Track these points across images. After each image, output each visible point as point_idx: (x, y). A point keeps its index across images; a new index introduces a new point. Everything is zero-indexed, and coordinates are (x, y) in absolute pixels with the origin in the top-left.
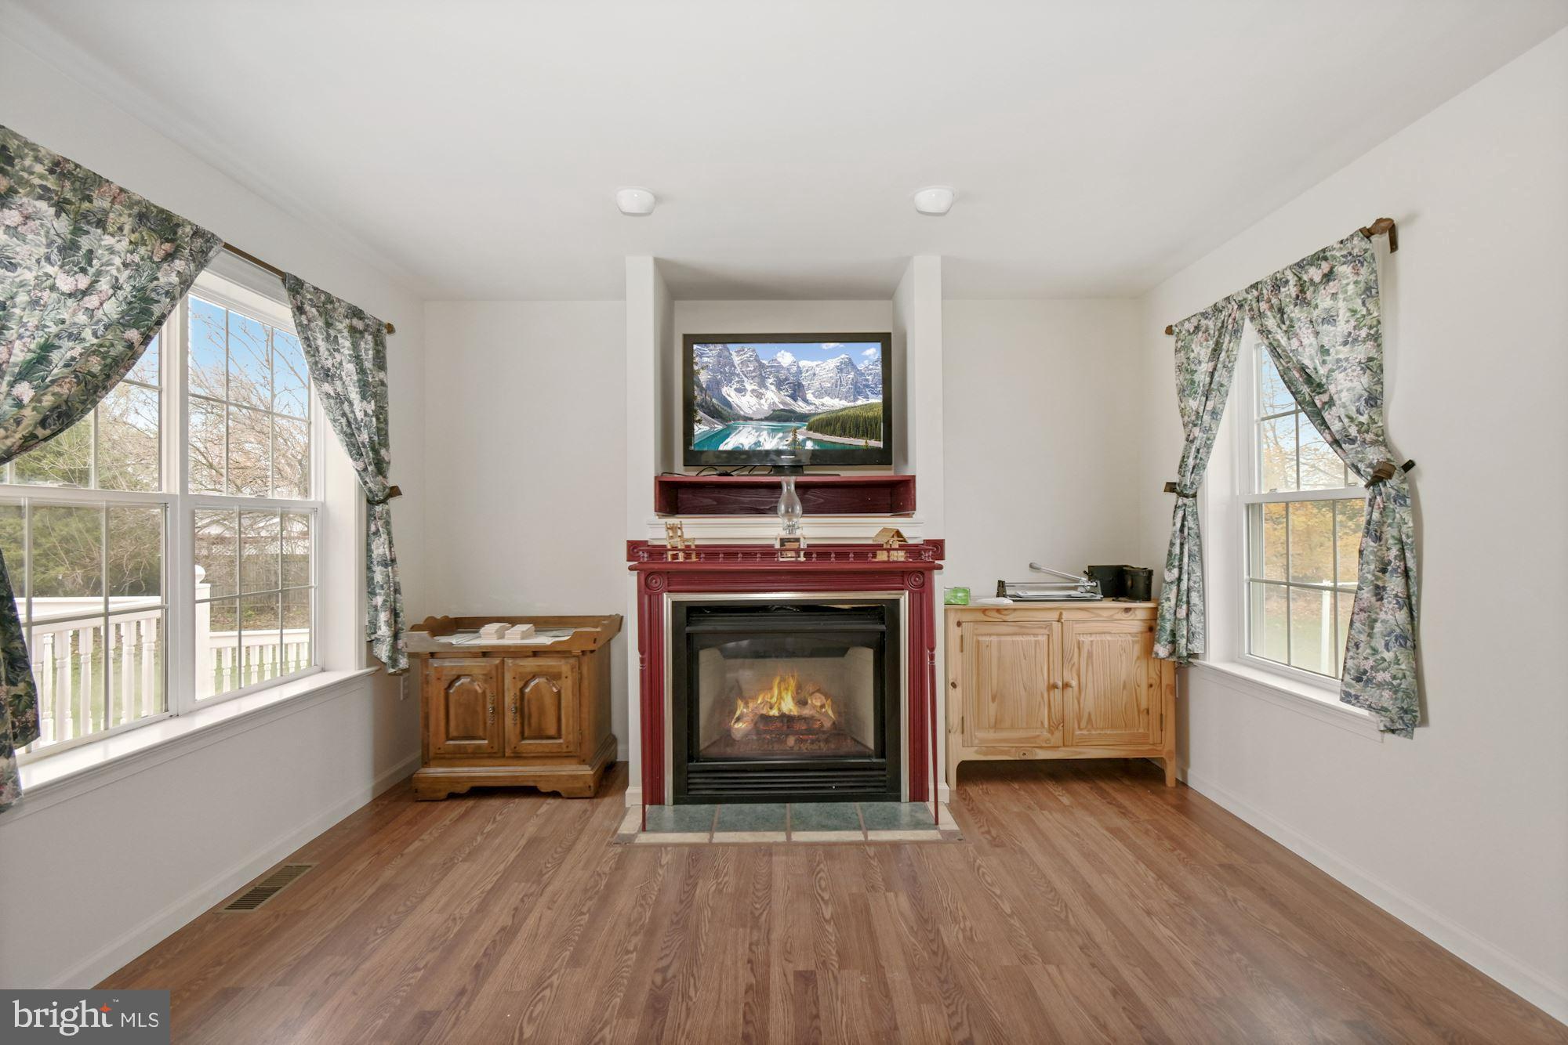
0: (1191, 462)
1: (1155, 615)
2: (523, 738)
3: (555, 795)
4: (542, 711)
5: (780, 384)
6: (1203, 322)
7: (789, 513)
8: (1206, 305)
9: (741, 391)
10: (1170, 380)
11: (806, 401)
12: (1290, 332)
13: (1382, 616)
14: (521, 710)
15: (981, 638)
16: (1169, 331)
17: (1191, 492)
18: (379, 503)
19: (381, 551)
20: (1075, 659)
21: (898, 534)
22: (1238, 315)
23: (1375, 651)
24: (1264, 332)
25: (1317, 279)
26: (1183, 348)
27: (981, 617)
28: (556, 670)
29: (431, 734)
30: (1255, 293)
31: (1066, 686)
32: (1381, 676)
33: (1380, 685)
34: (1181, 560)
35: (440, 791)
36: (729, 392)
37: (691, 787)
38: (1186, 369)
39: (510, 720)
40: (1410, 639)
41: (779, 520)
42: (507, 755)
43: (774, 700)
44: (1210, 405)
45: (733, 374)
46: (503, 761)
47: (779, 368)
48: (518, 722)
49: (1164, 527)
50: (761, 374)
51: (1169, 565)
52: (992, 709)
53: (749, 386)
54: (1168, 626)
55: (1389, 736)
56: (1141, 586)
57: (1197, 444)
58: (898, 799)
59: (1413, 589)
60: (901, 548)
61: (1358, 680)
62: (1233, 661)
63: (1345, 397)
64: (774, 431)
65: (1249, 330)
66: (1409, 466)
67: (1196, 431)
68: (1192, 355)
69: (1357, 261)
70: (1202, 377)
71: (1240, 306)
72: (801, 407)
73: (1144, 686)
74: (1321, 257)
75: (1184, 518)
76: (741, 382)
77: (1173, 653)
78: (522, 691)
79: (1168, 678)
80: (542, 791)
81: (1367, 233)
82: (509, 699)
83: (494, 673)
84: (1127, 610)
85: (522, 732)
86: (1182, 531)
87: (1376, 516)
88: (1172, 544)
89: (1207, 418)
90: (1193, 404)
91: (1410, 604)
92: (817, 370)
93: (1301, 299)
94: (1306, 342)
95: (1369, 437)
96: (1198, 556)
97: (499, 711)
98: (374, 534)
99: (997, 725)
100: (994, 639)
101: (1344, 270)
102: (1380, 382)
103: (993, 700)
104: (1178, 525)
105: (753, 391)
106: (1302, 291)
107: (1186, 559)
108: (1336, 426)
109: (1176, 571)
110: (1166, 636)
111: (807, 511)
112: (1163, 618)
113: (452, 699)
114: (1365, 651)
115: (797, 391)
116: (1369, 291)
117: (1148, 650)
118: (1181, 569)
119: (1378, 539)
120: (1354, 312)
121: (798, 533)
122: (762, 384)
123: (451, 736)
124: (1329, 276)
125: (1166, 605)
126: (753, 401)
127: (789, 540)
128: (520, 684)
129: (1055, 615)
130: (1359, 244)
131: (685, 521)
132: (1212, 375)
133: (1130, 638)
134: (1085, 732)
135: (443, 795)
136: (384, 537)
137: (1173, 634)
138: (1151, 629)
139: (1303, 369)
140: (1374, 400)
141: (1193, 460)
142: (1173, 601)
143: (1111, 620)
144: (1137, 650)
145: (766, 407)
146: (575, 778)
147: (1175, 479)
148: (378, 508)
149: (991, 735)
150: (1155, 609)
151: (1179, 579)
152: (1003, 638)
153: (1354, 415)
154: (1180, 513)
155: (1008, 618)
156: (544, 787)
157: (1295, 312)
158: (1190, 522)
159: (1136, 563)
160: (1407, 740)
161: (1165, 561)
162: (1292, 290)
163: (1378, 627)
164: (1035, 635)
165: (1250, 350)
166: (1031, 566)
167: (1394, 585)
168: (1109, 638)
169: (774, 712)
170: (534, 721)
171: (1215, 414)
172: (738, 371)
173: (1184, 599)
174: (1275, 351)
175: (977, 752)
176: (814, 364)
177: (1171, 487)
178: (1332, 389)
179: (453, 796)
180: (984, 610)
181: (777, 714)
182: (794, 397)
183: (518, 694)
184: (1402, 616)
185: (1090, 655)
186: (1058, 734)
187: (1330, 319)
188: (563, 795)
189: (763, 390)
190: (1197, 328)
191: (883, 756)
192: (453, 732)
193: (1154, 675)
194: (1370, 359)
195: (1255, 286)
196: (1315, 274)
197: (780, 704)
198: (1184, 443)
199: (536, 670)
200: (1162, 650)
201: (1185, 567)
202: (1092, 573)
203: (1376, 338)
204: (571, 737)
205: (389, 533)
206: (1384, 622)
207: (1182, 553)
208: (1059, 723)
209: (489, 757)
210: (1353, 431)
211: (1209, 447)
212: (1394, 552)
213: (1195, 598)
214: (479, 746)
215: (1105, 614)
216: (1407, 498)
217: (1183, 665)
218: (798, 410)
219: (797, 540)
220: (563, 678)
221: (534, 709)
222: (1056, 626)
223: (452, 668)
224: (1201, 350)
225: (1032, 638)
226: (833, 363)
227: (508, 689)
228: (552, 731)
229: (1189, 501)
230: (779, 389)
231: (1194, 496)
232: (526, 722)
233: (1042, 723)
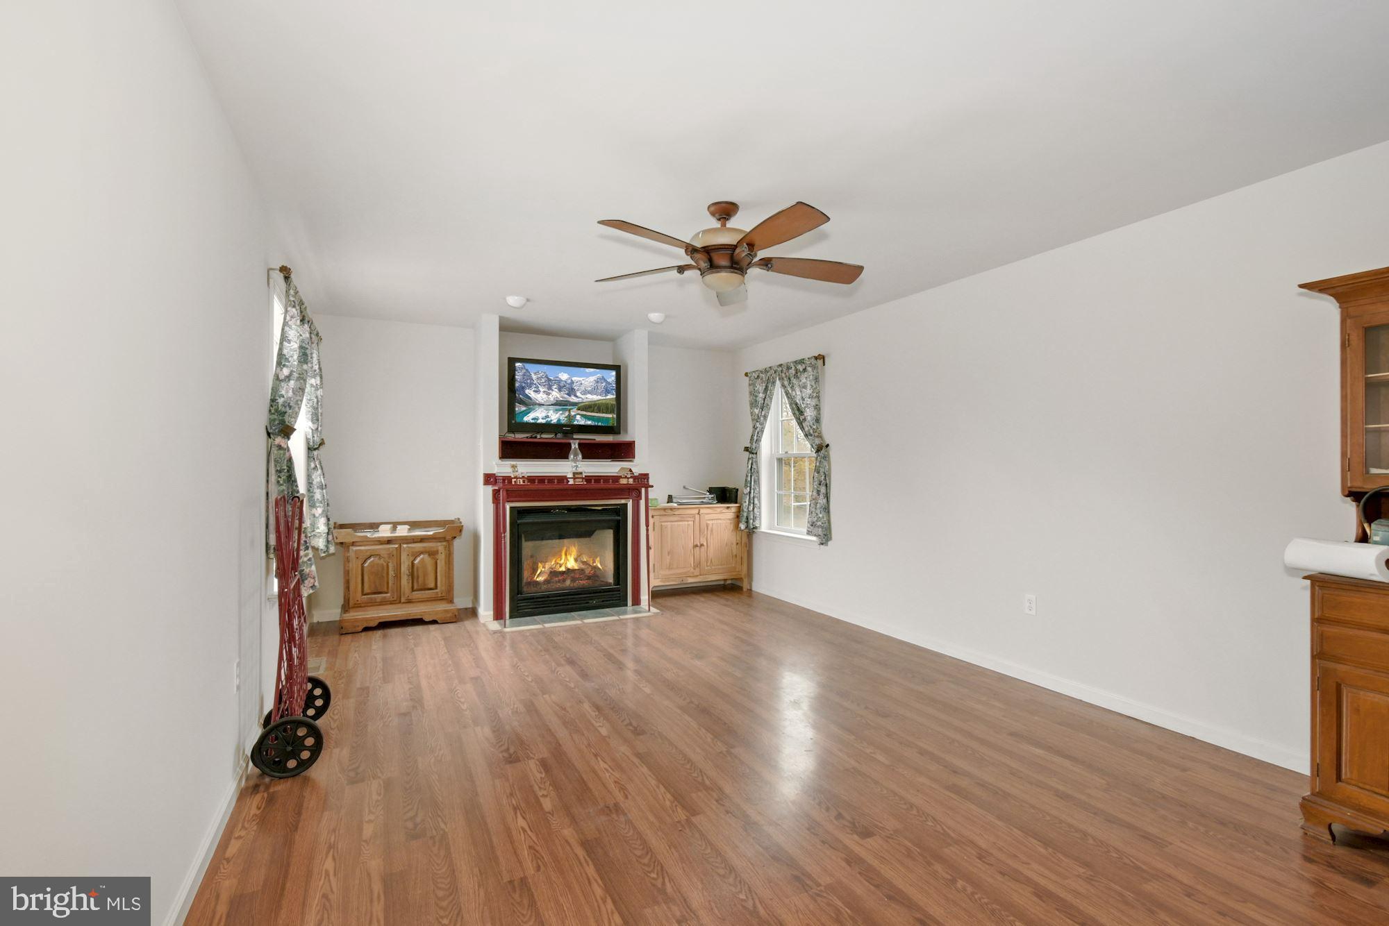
0: (755, 438)
1: (740, 510)
2: (413, 590)
3: (434, 622)
4: (425, 575)
5: (560, 389)
6: (761, 375)
7: (575, 460)
8: (761, 367)
9: (537, 391)
10: (746, 399)
11: (577, 397)
12: (792, 388)
13: (819, 501)
14: (412, 575)
15: (663, 524)
16: (746, 375)
17: (755, 452)
18: (315, 449)
19: (318, 480)
20: (705, 533)
21: (631, 470)
22: (774, 375)
23: (817, 514)
24: (783, 386)
25: (801, 370)
26: (752, 385)
27: (663, 513)
28: (435, 549)
29: (351, 593)
30: (781, 369)
31: (702, 545)
32: (819, 523)
33: (818, 527)
34: (751, 483)
35: (358, 626)
36: (528, 392)
37: (519, 608)
38: (753, 394)
39: (405, 581)
40: (827, 509)
41: (569, 463)
42: (402, 601)
43: (562, 561)
44: (763, 413)
45: (533, 384)
46: (399, 605)
47: (560, 381)
48: (410, 581)
49: (744, 469)
50: (549, 384)
51: (746, 486)
52: (668, 559)
53: (542, 389)
54: (745, 514)
55: (821, 546)
56: (733, 496)
57: (758, 429)
58: (627, 605)
59: (828, 491)
60: (631, 477)
61: (812, 525)
62: (771, 529)
63: (809, 418)
64: (557, 411)
65: (778, 383)
66: (827, 446)
67: (758, 425)
68: (756, 389)
69: (814, 367)
70: (760, 400)
71: (775, 372)
72: (573, 399)
73: (735, 544)
74: (802, 362)
75: (752, 464)
76: (537, 387)
77: (747, 527)
78: (413, 563)
79: (745, 539)
80: (426, 620)
81: (816, 358)
82: (405, 568)
83: (395, 553)
84: (728, 508)
85: (413, 587)
86: (751, 469)
87: (818, 464)
88: (747, 476)
89: (762, 418)
90: (757, 411)
91: (827, 497)
92: (583, 382)
93: (796, 376)
94: (798, 393)
95: (816, 434)
96: (758, 482)
97: (398, 576)
98: (314, 469)
99: (670, 568)
100: (669, 523)
101: (809, 369)
102: (819, 414)
103: (668, 555)
104: (750, 467)
105: (544, 392)
106: (797, 373)
107: (753, 483)
108: (806, 429)
109: (748, 489)
110: (744, 519)
111: (584, 458)
112: (743, 511)
113: (365, 570)
114: (814, 515)
115: (571, 391)
116: (816, 379)
117: (737, 527)
118: (750, 488)
119: (818, 472)
120: (812, 386)
121: (579, 470)
122: (550, 388)
123: (365, 593)
124: (805, 370)
125: (744, 504)
126: (545, 396)
127: (577, 473)
128: (412, 559)
129: (697, 511)
130: (813, 361)
131: (518, 463)
132: (764, 400)
133: (729, 522)
134: (709, 568)
135: (360, 629)
136: (320, 471)
137: (747, 518)
138: (738, 517)
139: (796, 404)
140: (818, 420)
141: (756, 437)
142: (747, 503)
143: (721, 513)
144: (731, 527)
145: (552, 399)
146: (446, 611)
147: (748, 445)
148: (315, 453)
149: (667, 572)
150: (740, 507)
151: (750, 493)
152: (673, 523)
153: (812, 425)
154: (750, 462)
155: (676, 513)
156: (427, 619)
157: (794, 381)
158: (754, 466)
159: (731, 486)
160: (826, 547)
161: (744, 485)
162: (792, 371)
163: (818, 506)
164: (688, 521)
165: (778, 391)
166: (684, 487)
167: (823, 489)
168: (720, 521)
169: (563, 569)
170: (421, 580)
171: (765, 417)
172: (535, 382)
173: (752, 501)
174: (787, 394)
175: (661, 581)
176: (581, 379)
177: (746, 449)
178: (806, 414)
179: (367, 629)
180: (665, 509)
181: (564, 570)
182: (569, 395)
183: (410, 564)
184: (825, 501)
185: (712, 531)
186: (698, 570)
187: (805, 387)
188: (439, 621)
189: (551, 391)
190: (758, 376)
191: (618, 584)
192: (367, 590)
193: (738, 538)
194: (817, 405)
195: (781, 365)
196: (800, 368)
197: (566, 563)
198: (751, 429)
199: (421, 550)
200: (742, 526)
201: (753, 487)
202: (711, 490)
203: (818, 397)
204: (443, 588)
205: (322, 469)
206: (820, 503)
207: (751, 480)
208: (698, 565)
209: (391, 604)
210: (811, 431)
211: (762, 431)
212: (823, 477)
213: (756, 501)
214: (385, 597)
215: (719, 510)
216: (826, 458)
217: (751, 532)
218: (572, 400)
219: (581, 473)
220: (440, 554)
221: (421, 575)
222: (697, 516)
223: (367, 551)
224: (760, 387)
225: (686, 523)
226: (592, 379)
227: (404, 562)
228: (432, 585)
229: (754, 456)
230: (560, 391)
231: (756, 453)
232: (415, 581)
233: (691, 565)
